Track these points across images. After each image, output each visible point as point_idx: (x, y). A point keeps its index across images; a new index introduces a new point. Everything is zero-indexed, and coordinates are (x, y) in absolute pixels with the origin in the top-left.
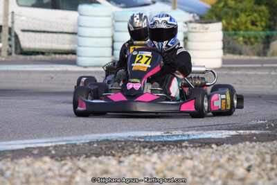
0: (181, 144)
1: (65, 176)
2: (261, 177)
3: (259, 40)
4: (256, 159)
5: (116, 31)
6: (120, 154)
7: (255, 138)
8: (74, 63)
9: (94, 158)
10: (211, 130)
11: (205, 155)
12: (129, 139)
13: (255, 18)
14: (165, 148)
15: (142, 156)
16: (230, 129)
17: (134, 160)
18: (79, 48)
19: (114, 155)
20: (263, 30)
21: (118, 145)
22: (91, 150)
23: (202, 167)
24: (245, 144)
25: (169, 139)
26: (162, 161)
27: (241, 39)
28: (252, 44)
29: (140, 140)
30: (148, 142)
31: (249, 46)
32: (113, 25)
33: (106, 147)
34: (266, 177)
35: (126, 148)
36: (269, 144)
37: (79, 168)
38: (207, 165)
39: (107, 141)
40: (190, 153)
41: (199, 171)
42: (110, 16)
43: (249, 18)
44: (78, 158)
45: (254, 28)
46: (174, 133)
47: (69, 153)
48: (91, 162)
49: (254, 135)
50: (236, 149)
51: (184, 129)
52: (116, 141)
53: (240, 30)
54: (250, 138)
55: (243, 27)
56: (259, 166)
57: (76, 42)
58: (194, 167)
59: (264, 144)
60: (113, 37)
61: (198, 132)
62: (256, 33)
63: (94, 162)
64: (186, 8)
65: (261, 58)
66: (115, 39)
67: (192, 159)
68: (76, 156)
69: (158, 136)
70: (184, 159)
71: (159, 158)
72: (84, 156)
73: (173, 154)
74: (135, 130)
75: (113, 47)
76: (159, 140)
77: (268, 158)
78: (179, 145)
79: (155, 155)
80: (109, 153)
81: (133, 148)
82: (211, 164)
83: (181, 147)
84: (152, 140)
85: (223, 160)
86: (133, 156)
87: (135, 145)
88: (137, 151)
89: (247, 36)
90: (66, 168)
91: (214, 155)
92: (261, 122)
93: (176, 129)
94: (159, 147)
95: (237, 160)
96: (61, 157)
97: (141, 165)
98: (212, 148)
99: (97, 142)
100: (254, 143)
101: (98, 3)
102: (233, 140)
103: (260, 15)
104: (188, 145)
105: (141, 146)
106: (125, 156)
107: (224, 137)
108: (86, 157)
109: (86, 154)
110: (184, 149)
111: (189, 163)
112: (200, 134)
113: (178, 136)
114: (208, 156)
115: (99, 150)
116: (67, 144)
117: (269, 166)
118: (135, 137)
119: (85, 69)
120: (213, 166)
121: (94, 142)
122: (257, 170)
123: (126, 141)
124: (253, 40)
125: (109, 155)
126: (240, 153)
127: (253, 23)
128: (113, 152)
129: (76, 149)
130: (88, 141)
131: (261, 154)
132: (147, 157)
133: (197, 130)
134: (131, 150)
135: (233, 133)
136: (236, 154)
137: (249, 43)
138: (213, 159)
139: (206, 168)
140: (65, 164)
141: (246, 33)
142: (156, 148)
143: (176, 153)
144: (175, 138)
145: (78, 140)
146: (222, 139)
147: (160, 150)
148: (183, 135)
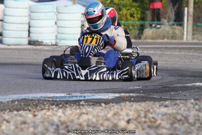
0: (79, 103)
2: (137, 127)
3: (136, 27)
4: (134, 115)
5: (31, 19)
6: (34, 110)
7: (132, 99)
9: (15, 112)
10: (101, 93)
11: (97, 111)
12: (41, 98)
13: (133, 11)
14: (67, 105)
15: (50, 111)
16: (115, 93)
17: (45, 114)
19: (30, 110)
20: (138, 20)
21: (33, 103)
22: (14, 106)
23: (94, 120)
24: (126, 104)
25: (70, 99)
26: (65, 115)
28: (130, 30)
29: (49, 99)
30: (55, 101)
32: (30, 15)
33: (24, 105)
34: (140, 128)
35: (39, 105)
36: (143, 104)
37: (5, 120)
38: (98, 118)
39: (25, 100)
40: (85, 109)
41: (93, 123)
42: (27, 8)
43: (129, 11)
44: (4, 112)
45: (132, 18)
46: (73, 94)
48: (13, 115)
49: (132, 97)
50: (119, 107)
51: (81, 92)
52: (32, 100)
53: (122, 20)
54: (129, 100)
55: (124, 18)
56: (136, 119)
58: (89, 120)
59: (139, 103)
60: (29, 24)
62: (134, 23)
63: (16, 115)
64: (83, 3)
65: (137, 41)
66: (31, 25)
67: (87, 114)
68: (2, 111)
69: (62, 97)
70: (81, 114)
71: (64, 113)
72: (8, 111)
73: (73, 110)
74: (46, 92)
75: (29, 31)
76: (63, 99)
77: (142, 114)
78: (77, 104)
79: (61, 110)
80: (26, 108)
81: (44, 105)
82: (101, 118)
83: (79, 105)
84: (58, 100)
85: (110, 115)
86: (44, 111)
87: (45, 103)
88: (47, 108)
89: (127, 25)
91: (103, 111)
92: (137, 87)
93: (75, 92)
94: (63, 105)
95: (120, 115)
97: (50, 118)
98: (102, 106)
99: (18, 100)
100: (132, 103)
102: (117, 101)
103: (136, 9)
104: (84, 104)
105: (50, 104)
106: (38, 111)
107: (110, 98)
108: (10, 112)
109: (9, 109)
110: (81, 107)
111: (85, 117)
112: (93, 95)
113: (77, 97)
114: (98, 112)
117: (143, 119)
118: (45, 97)
119: (9, 47)
120: (102, 119)
121: (15, 101)
122: (135, 122)
123: (39, 100)
124: (131, 27)
125: (26, 110)
126: (122, 110)
127: (132, 15)
128: (30, 108)
129: (2, 106)
130: (11, 100)
131: (137, 111)
132: (54, 112)
133: (91, 93)
134: (43, 107)
135: (117, 95)
136: (119, 111)
138: (103, 114)
139: (97, 121)
141: (126, 22)
142: (61, 106)
143: (76, 109)
144: (75, 99)
145: (4, 99)
147: (64, 107)
148: (81, 96)
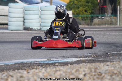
0: (55, 65)
1: (4, 79)
2: (90, 78)
3: (89, 18)
4: (88, 71)
5: (25, 15)
6: (28, 69)
7: (87, 61)
8: (7, 29)
9: (16, 71)
10: (68, 58)
13: (87, 9)
14: (48, 66)
15: (38, 70)
16: (76, 58)
17: (34, 71)
18: (9, 22)
19: (25, 69)
20: (90, 14)
21: (27, 65)
22: (15, 67)
23: (64, 74)
24: (83, 64)
25: (50, 62)
26: (47, 72)
27: (80, 18)
28: (85, 20)
29: (37, 62)
30: (40, 64)
31: (84, 21)
32: (24, 12)
33: (22, 66)
34: (92, 79)
35: (30, 66)
36: (93, 64)
37: (10, 75)
38: (67, 73)
39: (22, 63)
40: (59, 68)
42: (23, 8)
43: (84, 9)
45: (86, 13)
46: (51, 59)
47: (5, 69)
48: (15, 73)
49: (87, 60)
50: (79, 66)
51: (56, 58)
52: (26, 63)
53: (80, 14)
54: (85, 62)
55: (81, 13)
56: (89, 74)
57: (8, 20)
59: (91, 64)
60: (24, 17)
61: (62, 59)
62: (87, 15)
63: (17, 72)
65: (89, 26)
66: (25, 18)
67: (60, 71)
68: (8, 70)
69: (45, 61)
70: (56, 71)
71: (45, 70)
73: (51, 69)
74: (34, 58)
75: (24, 22)
76: (45, 62)
77: (93, 70)
78: (54, 65)
79: (44, 69)
83: (55, 66)
84: (42, 63)
85: (73, 71)
86: (34, 70)
87: (34, 65)
88: (35, 67)
89: (83, 17)
90: (4, 75)
91: (69, 69)
92: (90, 54)
93: (53, 58)
94: (45, 66)
95: (79, 71)
96: (2, 70)
97: (38, 74)
98: (68, 66)
99: (18, 64)
100: (87, 64)
101: (17, 2)
102: (78, 62)
103: (88, 7)
104: (58, 65)
105: (37, 65)
106: (30, 70)
107: (74, 61)
109: (13, 69)
110: (56, 67)
111: (58, 73)
112: (63, 60)
113: (53, 61)
114: (67, 70)
115: (19, 67)
116: (4, 65)
117: (94, 74)
118: (34, 61)
119: (12, 32)
120: (69, 74)
121: (16, 64)
122: (88, 75)
123: (31, 63)
124: (85, 18)
125: (23, 69)
126: (81, 68)
127: (86, 11)
128: (25, 68)
129: (8, 67)
130: (14, 63)
131: (90, 69)
132: (40, 70)
133: (62, 58)
134: (33, 67)
135: (78, 59)
136: (79, 69)
137: (84, 20)
138: (69, 71)
139: (66, 75)
140: (4, 74)
141: (82, 15)
142: (44, 66)
143: (53, 68)
144: (52, 62)
145: (9, 63)
146: (73, 62)
147: (46, 67)
148: (56, 60)
